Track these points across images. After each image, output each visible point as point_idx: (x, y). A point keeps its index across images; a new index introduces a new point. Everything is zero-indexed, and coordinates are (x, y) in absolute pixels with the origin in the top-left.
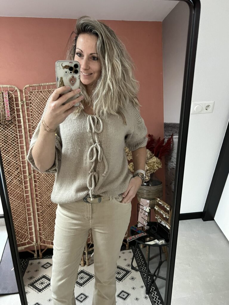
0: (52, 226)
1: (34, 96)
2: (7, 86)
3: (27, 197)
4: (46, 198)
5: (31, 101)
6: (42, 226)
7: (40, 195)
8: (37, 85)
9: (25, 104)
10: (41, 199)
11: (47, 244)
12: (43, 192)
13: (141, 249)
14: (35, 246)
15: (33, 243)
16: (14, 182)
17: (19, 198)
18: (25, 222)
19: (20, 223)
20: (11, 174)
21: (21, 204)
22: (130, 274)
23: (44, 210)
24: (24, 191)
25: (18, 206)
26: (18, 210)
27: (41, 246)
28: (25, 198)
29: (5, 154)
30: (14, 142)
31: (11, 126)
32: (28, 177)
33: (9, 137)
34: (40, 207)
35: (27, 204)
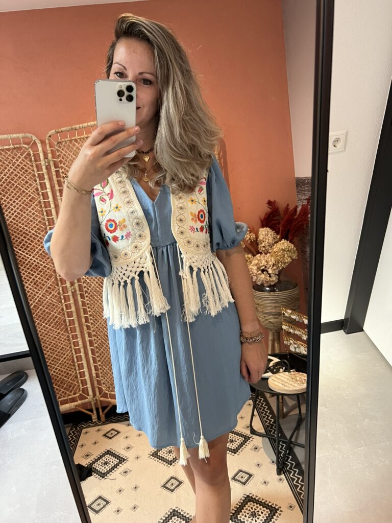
1: (65, 148)
2: (18, 135)
3: (71, 322)
4: (102, 323)
5: (61, 158)
6: (101, 369)
7: (91, 319)
8: (68, 129)
9: (52, 164)
10: (95, 325)
11: (111, 398)
12: (96, 314)
13: (268, 399)
14: (92, 403)
15: (88, 397)
16: (47, 300)
17: (57, 326)
18: (72, 363)
19: (63, 367)
20: (40, 285)
21: (62, 334)
22: (252, 441)
24: (66, 313)
25: (59, 339)
26: (57, 345)
27: (101, 402)
28: (68, 324)
29: (27, 254)
30: (39, 231)
31: (31, 205)
32: (70, 289)
33: (31, 223)
34: (93, 338)
35: (72, 334)
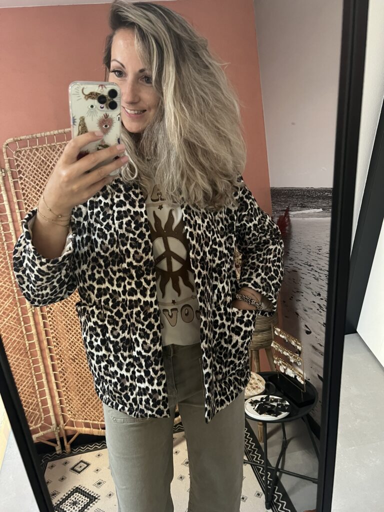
0: (82, 395)
1: (25, 158)
3: (32, 346)
5: (20, 168)
6: (65, 395)
8: (28, 137)
9: (9, 174)
10: (58, 348)
11: (77, 427)
12: (60, 335)
14: (56, 433)
15: (51, 427)
18: (32, 391)
23: (66, 367)
24: (25, 336)
27: (66, 431)
28: (28, 348)
34: (57, 362)
35: (33, 359)
